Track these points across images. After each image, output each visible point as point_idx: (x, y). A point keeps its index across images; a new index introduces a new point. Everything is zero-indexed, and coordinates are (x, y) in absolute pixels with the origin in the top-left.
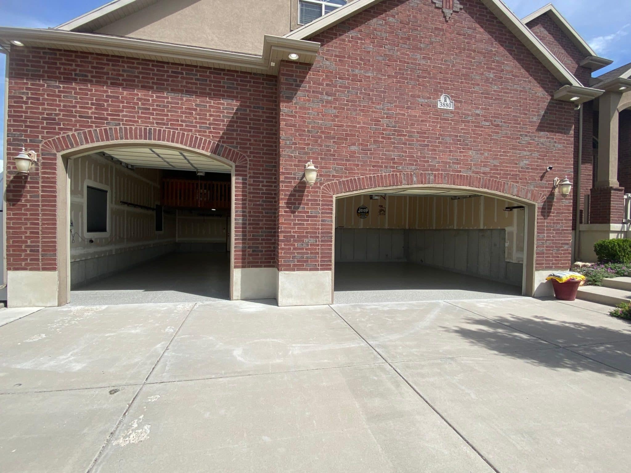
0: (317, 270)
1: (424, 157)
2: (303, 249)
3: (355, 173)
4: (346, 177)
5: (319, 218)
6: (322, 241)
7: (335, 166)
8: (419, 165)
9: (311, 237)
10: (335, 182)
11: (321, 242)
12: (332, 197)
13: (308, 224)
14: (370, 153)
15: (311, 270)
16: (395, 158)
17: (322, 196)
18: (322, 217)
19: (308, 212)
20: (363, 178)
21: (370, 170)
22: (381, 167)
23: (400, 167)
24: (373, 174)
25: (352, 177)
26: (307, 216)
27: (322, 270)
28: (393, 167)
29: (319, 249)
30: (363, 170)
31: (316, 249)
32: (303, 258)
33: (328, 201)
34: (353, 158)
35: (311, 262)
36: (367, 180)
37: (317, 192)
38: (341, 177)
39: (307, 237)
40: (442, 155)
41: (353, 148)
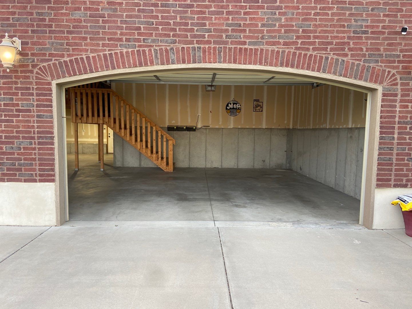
0: (35, 181)
1: (186, 24)
2: (13, 154)
3: (81, 50)
4: (69, 55)
5: (33, 112)
6: (39, 143)
7: (53, 40)
8: (179, 36)
9: (24, 138)
10: (53, 64)
11: (38, 145)
12: (50, 84)
13: (17, 121)
14: (103, 20)
15: (25, 181)
16: (140, 27)
17: (36, 82)
18: (38, 111)
19: (18, 105)
20: (94, 57)
21: (104, 45)
22: (120, 40)
23: (150, 41)
24: (109, 50)
25: (78, 55)
26: (17, 110)
27: (41, 181)
28: (139, 40)
29: (36, 154)
30: (93, 45)
31: (31, 154)
32: (15, 165)
33: (44, 89)
34: (77, 28)
35: (26, 170)
36: (100, 59)
37: (28, 77)
38: (63, 56)
39: (18, 138)
40: (215, 19)
41: (77, 15)
